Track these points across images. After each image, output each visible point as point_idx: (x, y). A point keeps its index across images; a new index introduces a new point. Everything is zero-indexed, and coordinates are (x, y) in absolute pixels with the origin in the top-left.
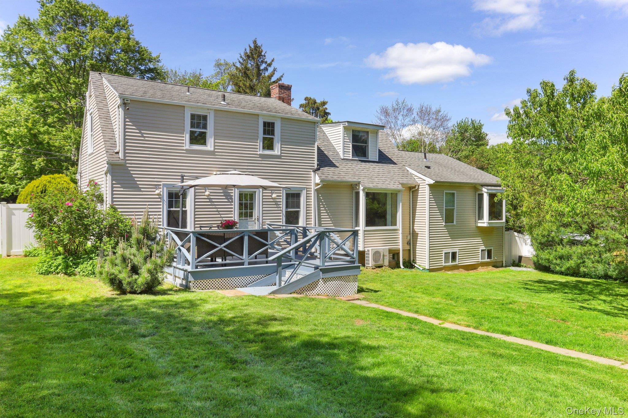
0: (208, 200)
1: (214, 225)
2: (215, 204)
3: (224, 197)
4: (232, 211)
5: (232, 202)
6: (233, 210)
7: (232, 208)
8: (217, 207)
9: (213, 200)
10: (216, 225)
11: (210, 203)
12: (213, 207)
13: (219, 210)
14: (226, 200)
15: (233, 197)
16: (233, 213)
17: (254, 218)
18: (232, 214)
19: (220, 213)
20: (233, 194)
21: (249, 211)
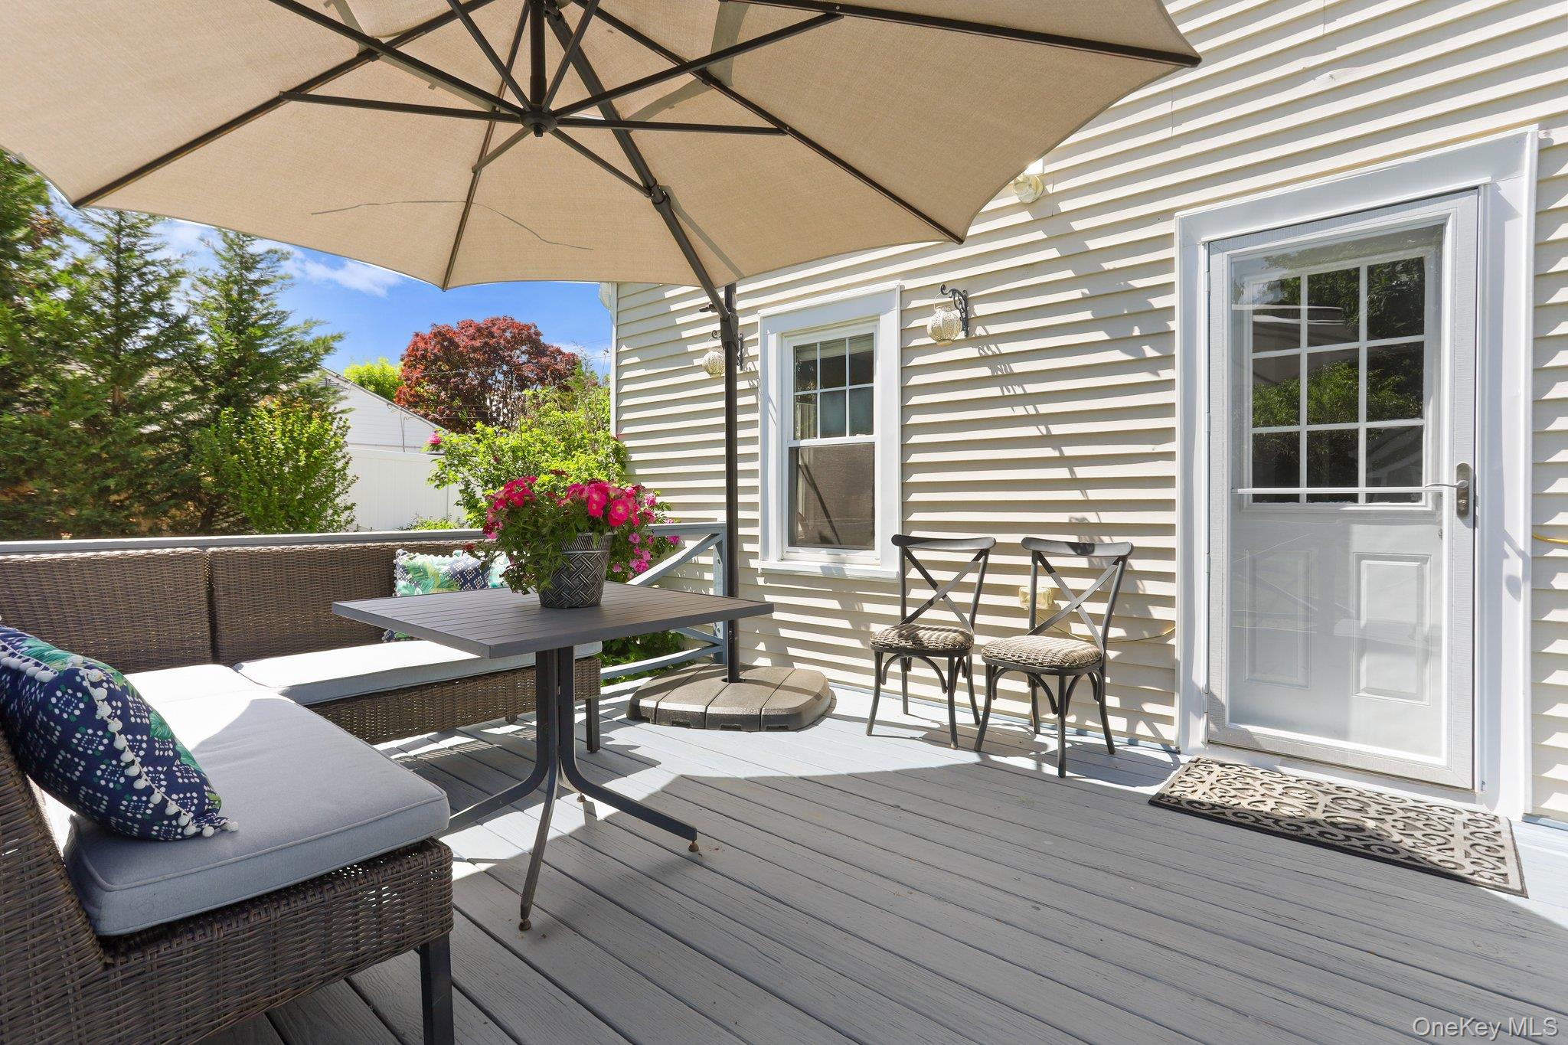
0: (985, 372)
1: (1002, 538)
2: (1032, 388)
3: (1101, 336)
4: (1167, 434)
5: (1167, 360)
6: (1174, 422)
7: (1166, 409)
8: (1044, 409)
9: (1018, 367)
10: (1017, 538)
11: (995, 392)
12: (1020, 411)
13: (1057, 429)
14: (1116, 355)
15: (1175, 325)
16: (1174, 446)
17: (1426, 488)
18: (1169, 456)
19: (1069, 451)
20: (1173, 300)
21: (1363, 426)
